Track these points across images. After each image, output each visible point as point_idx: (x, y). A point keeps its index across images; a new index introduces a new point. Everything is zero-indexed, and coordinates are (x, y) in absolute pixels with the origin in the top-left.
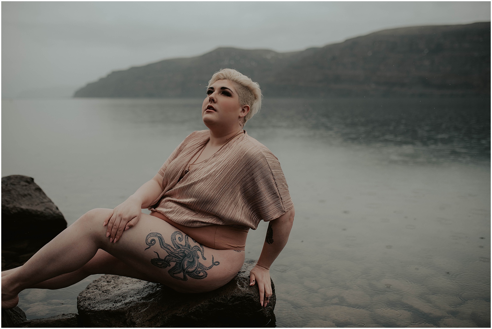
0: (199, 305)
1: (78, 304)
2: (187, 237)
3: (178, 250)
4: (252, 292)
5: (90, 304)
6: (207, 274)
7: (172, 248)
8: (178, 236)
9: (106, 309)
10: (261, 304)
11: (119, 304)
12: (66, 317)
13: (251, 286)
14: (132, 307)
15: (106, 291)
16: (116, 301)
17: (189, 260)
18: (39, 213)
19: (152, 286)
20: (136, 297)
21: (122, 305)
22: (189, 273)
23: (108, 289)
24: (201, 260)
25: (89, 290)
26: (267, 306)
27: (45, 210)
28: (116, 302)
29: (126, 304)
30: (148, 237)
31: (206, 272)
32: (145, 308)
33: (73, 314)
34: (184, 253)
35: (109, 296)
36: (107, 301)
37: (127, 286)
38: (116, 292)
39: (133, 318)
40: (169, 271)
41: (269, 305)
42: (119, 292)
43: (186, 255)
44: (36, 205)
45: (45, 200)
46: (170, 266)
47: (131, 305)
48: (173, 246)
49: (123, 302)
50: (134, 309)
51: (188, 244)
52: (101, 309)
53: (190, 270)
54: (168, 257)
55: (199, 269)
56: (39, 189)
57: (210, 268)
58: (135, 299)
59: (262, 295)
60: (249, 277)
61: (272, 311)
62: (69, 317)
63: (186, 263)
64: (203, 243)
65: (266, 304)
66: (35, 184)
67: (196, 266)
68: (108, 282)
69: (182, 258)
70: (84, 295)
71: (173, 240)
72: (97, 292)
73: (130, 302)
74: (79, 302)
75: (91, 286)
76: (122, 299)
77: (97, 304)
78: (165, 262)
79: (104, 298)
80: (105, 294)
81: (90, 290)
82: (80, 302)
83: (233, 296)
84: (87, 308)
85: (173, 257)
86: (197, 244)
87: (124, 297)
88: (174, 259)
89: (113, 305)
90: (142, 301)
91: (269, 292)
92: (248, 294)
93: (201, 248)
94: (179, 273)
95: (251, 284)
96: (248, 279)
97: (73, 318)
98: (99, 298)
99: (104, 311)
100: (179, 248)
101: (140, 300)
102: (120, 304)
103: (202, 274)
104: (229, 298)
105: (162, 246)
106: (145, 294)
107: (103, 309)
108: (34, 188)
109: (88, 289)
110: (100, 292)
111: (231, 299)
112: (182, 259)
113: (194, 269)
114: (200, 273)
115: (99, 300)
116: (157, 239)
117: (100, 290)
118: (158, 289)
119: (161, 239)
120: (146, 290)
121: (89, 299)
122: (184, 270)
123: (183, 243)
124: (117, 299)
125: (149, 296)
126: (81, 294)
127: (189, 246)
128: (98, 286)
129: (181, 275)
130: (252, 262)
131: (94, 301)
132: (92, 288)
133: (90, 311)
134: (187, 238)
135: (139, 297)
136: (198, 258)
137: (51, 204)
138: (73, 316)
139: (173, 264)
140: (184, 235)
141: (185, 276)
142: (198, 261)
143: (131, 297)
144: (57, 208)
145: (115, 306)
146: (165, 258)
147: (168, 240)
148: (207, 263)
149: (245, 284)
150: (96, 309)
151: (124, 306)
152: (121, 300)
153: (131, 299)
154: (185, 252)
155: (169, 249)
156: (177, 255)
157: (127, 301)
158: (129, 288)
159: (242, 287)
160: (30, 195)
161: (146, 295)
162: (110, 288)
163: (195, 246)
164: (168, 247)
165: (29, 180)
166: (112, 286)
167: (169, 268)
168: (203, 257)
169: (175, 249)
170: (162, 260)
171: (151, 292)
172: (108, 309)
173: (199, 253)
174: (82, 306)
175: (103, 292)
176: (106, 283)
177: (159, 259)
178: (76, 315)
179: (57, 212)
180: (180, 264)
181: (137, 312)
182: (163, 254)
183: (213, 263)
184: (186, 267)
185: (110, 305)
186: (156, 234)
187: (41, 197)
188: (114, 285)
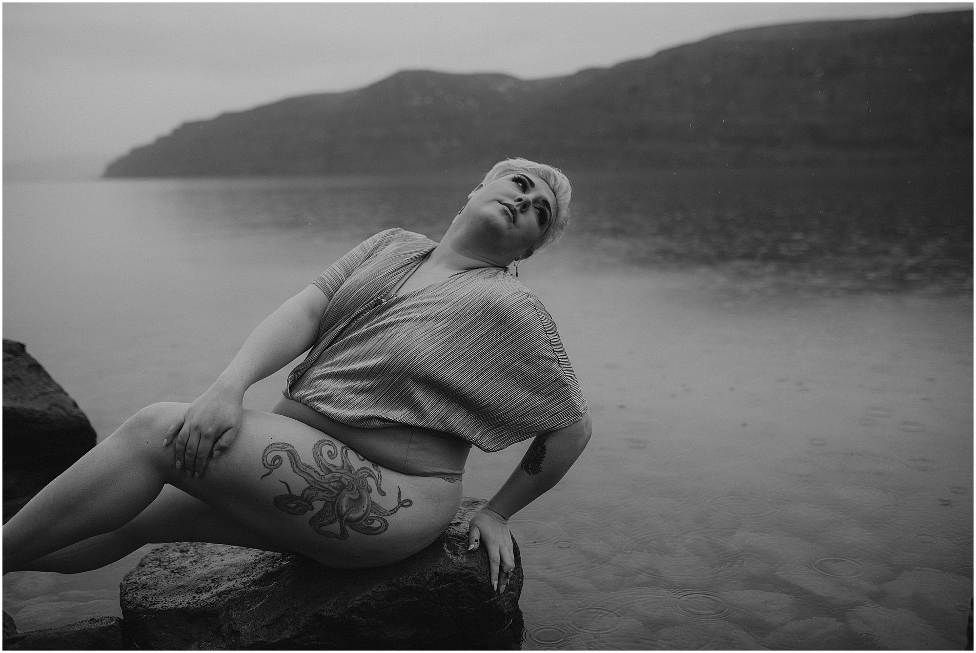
0: (369, 593)
1: (121, 597)
2: (344, 450)
3: (327, 476)
4: (475, 565)
5: (146, 598)
6: (387, 525)
7: (316, 472)
8: (325, 449)
9: (180, 606)
10: (493, 587)
11: (205, 596)
12: (99, 624)
13: (472, 551)
14: (231, 600)
15: (180, 570)
16: (198, 589)
17: (351, 496)
18: (37, 415)
19: (273, 557)
20: (239, 580)
21: (212, 597)
22: (350, 522)
23: (184, 565)
24: (375, 497)
25: (143, 569)
26: (506, 591)
27: (49, 409)
28: (199, 591)
29: (220, 595)
30: (268, 451)
31: (385, 521)
32: (258, 602)
33: (112, 619)
34: (339, 481)
35: (185, 581)
36: (182, 590)
37: (222, 558)
38: (198, 572)
39: (234, 624)
40: (312, 521)
41: (509, 588)
42: (205, 571)
43: (343, 487)
44: (31, 399)
45: (49, 389)
46: (313, 509)
47: (229, 596)
48: (318, 469)
49: (214, 591)
50: (237, 605)
51: (347, 464)
52: (170, 606)
53: (354, 516)
54: (308, 492)
55: (371, 514)
56: (36, 367)
57: (394, 511)
58: (238, 583)
59: (495, 568)
60: (468, 533)
61: (515, 601)
62: (104, 625)
63: (344, 502)
64: (379, 461)
65: (503, 588)
66: (28, 355)
67: (365, 509)
68: (182, 551)
69: (336, 492)
70: (134, 578)
71: (317, 456)
72: (160, 571)
73: (228, 591)
74: (123, 594)
75: (148, 560)
76: (212, 585)
77: (161, 597)
78: (304, 502)
79: (175, 584)
80: (178, 575)
81: (147, 569)
82: (127, 594)
83: (436, 574)
84: (140, 605)
85: (319, 489)
86: (367, 464)
87: (215, 580)
88: (321, 494)
89: (194, 597)
90: (253, 588)
91: (510, 561)
92: (466, 568)
93: (376, 473)
94: (331, 522)
95: (472, 547)
96: (465, 539)
97: (112, 625)
98: (164, 584)
99: (176, 610)
100: (330, 471)
101: (249, 586)
102: (208, 595)
103: (377, 524)
104: (427, 578)
105: (296, 470)
106: (258, 574)
107: (173, 605)
108: (26, 364)
109: (143, 566)
110: (167, 572)
111: (432, 578)
112: (338, 495)
113: (361, 514)
114: (373, 522)
115: (164, 588)
116: (284, 455)
117: (165, 568)
118: (284, 563)
119: (293, 455)
120: (261, 565)
121: (145, 586)
122: (341, 517)
123: (338, 462)
124: (202, 585)
125: (267, 578)
126: (127, 578)
127: (350, 468)
128: (162, 560)
129: (336, 527)
130: (474, 503)
131: (154, 591)
132: (150, 565)
133: (147, 611)
134: (346, 452)
135: (245, 579)
136: (370, 491)
137: (62, 396)
138: (113, 623)
139: (318, 505)
140: (339, 446)
141: (343, 529)
142: (369, 497)
143: (229, 580)
144: (75, 405)
145: (197, 599)
146: (303, 494)
147: (306, 457)
148: (388, 502)
149: (460, 548)
150: (159, 606)
151: (216, 599)
152: (210, 588)
153: (231, 584)
154: (343, 480)
155: (310, 475)
156: (326, 486)
157: (221, 589)
158: (225, 562)
159: (455, 553)
160: (19, 379)
161: (260, 575)
162: (186, 563)
163: (363, 468)
164: (308, 470)
165: (14, 349)
166: (191, 559)
167: (310, 514)
168: (379, 489)
169: (322, 473)
170: (296, 498)
171: (270, 569)
172: (184, 605)
173: (371, 482)
174: (129, 602)
175: (172, 571)
176: (178, 554)
177: (290, 497)
178: (119, 620)
179: (75, 411)
180: (332, 505)
181: (243, 610)
182: (298, 484)
183: (399, 502)
184: (345, 509)
185: (188, 598)
186: (283, 446)
187: (41, 383)
188: (195, 557)
